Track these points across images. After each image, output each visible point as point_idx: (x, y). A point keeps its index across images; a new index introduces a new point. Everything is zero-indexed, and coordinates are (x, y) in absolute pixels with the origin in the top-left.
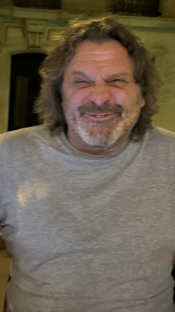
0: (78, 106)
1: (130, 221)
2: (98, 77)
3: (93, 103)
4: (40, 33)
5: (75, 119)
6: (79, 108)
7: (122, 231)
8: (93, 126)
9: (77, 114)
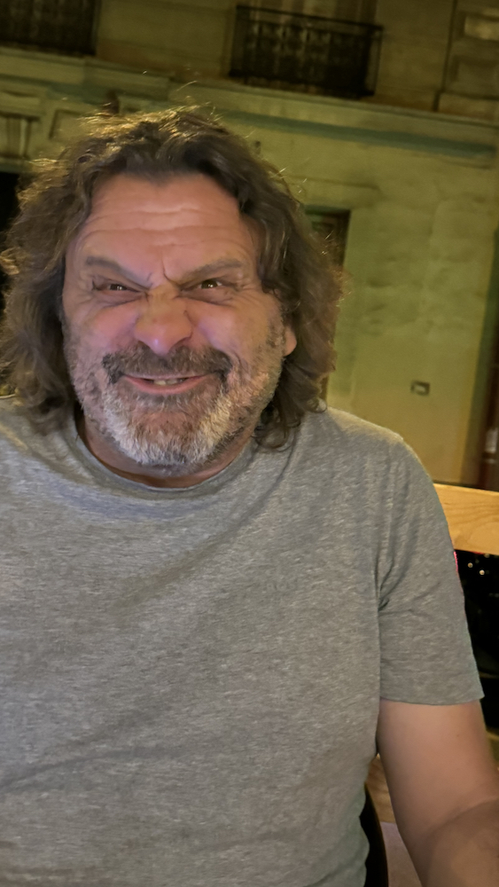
0: (103, 354)
1: (249, 670)
2: (159, 274)
3: (146, 348)
4: (30, 119)
5: (95, 390)
6: (107, 361)
7: (227, 697)
8: (146, 411)
9: (102, 375)
